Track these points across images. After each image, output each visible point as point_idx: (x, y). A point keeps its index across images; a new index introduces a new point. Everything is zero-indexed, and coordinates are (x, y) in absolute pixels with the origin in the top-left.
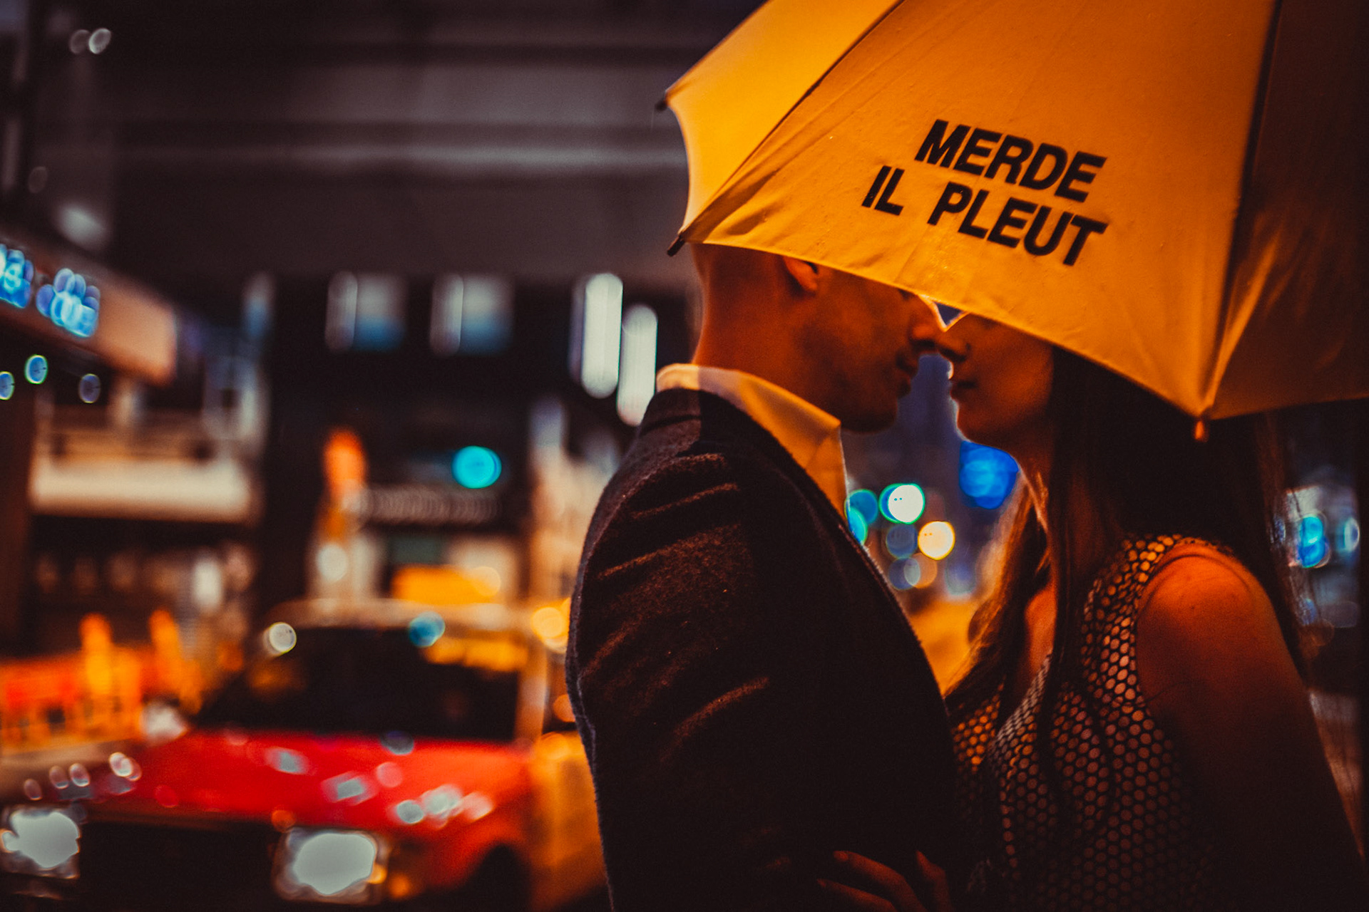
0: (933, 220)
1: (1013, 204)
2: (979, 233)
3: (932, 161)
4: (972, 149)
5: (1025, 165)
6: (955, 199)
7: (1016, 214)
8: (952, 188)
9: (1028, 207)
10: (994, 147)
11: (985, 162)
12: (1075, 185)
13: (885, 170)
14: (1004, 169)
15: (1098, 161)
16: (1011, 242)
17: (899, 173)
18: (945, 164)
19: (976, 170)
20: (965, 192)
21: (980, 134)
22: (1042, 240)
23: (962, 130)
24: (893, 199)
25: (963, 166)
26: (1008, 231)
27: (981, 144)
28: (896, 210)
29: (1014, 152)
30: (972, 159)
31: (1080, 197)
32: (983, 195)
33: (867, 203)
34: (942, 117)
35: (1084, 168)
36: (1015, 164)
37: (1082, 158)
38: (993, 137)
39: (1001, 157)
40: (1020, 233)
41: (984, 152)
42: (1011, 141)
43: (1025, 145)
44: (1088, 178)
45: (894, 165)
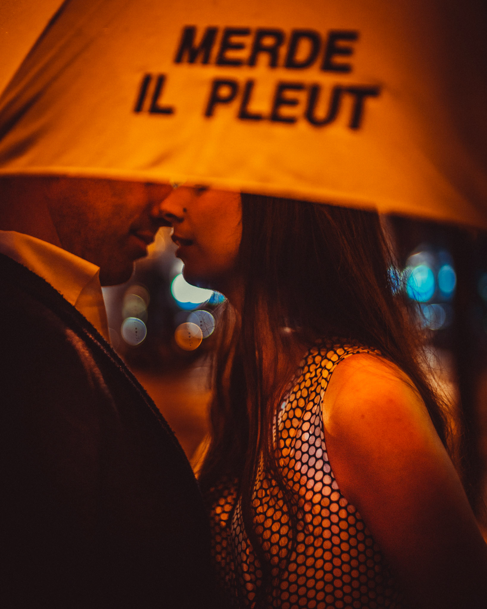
0: (209, 113)
1: (282, 87)
2: (257, 118)
3: (192, 61)
4: (226, 46)
5: (283, 51)
6: (225, 92)
7: (290, 94)
8: (218, 84)
9: (297, 87)
10: (248, 41)
11: (244, 54)
12: (339, 60)
13: (147, 79)
14: (264, 59)
15: (352, 36)
16: (290, 121)
17: (162, 80)
18: (206, 62)
19: (236, 63)
20: (232, 84)
21: (230, 32)
22: (321, 112)
23: (211, 33)
24: (164, 101)
25: (222, 62)
26: (286, 111)
27: (235, 39)
28: (168, 111)
29: (268, 42)
30: (232, 54)
31: (345, 69)
32: (250, 85)
33: (138, 108)
34: (191, 22)
35: (342, 44)
36: (273, 52)
37: (335, 36)
38: (244, 32)
39: (258, 48)
40: (297, 111)
41: (240, 47)
42: (262, 33)
43: (278, 35)
44: (347, 52)
45: (155, 70)
